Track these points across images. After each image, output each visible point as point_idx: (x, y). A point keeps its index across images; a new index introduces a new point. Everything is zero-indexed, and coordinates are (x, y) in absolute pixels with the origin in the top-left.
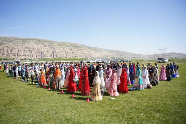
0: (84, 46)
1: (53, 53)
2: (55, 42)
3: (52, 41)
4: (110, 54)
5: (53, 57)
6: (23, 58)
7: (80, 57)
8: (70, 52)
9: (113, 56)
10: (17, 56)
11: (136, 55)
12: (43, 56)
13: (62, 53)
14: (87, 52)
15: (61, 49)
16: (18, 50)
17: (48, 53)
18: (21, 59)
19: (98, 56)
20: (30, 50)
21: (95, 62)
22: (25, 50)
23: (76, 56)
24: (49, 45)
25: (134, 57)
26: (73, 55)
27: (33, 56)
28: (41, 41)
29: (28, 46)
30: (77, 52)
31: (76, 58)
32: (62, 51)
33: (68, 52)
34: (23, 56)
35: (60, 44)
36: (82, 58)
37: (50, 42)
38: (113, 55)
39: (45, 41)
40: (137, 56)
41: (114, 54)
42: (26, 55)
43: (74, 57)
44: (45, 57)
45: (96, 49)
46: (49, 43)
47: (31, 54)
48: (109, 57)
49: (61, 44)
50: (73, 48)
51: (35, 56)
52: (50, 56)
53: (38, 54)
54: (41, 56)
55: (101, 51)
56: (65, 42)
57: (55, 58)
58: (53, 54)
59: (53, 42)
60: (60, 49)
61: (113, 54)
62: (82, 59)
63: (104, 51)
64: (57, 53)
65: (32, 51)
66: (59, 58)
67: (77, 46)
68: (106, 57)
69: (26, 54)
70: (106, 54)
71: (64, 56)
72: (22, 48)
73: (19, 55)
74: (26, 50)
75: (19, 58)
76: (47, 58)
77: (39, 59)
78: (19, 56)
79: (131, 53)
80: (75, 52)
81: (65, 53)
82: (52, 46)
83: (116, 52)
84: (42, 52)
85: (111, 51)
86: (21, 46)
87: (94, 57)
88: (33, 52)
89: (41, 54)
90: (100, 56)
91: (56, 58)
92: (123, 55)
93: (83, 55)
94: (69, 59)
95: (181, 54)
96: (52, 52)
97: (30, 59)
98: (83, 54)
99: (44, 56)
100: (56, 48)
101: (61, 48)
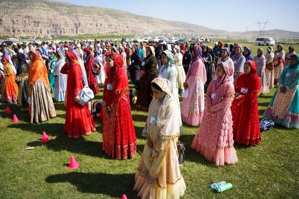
0: (128, 13)
1: (77, 26)
2: (78, 6)
3: (72, 6)
4: (173, 28)
5: (77, 33)
6: (24, 35)
7: (122, 34)
8: (105, 24)
9: (176, 33)
10: (14, 31)
11: (216, 31)
12: (59, 32)
13: (91, 27)
14: (133, 25)
15: (90, 19)
16: (13, 20)
17: (68, 26)
18: (20, 37)
19: (152, 31)
20: (35, 22)
21: (147, 41)
22: (25, 21)
23: (115, 31)
24: (69, 13)
25: (212, 36)
26: (110, 30)
27: (41, 32)
28: (53, 4)
29: (30, 14)
30: (117, 24)
31: (116, 34)
32: (92, 23)
33: (101, 24)
34: (24, 31)
35: (88, 11)
36: (125, 34)
37: (69, 7)
38: (177, 30)
39: (61, 5)
40: (216, 34)
41: (179, 29)
42: (29, 30)
43: (113, 33)
44: (63, 34)
45: (148, 20)
46: (68, 9)
47: (39, 28)
48: (170, 34)
49: (90, 11)
50: (110, 18)
51: (44, 32)
52: (71, 31)
53: (49, 29)
54: (56, 32)
55: (157, 22)
56: (96, 8)
57: (80, 35)
58: (77, 28)
59: (75, 6)
60: (88, 18)
61: (177, 28)
62: (125, 36)
63: (162, 23)
64: (83, 27)
65: (38, 22)
66: (87, 35)
67: (116, 15)
68: (164, 34)
69: (29, 28)
70: (166, 28)
71: (95, 32)
72: (19, 18)
73: (17, 29)
74: (27, 22)
75: (16, 36)
76: (67, 34)
77: (52, 36)
78: (16, 32)
79: (207, 28)
80: (112, 24)
81: (97, 26)
82: (74, 14)
83: (183, 25)
84: (56, 25)
85: (174, 24)
86: (16, 14)
87: (146, 33)
88: (40, 25)
89: (56, 29)
90: (156, 32)
91: (82, 34)
92: (192, 31)
93: (127, 29)
94: (103, 37)
95: (291, 33)
96: (75, 24)
97: (37, 36)
98: (127, 27)
99: (61, 32)
100: (80, 18)
101: (90, 17)
